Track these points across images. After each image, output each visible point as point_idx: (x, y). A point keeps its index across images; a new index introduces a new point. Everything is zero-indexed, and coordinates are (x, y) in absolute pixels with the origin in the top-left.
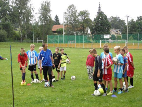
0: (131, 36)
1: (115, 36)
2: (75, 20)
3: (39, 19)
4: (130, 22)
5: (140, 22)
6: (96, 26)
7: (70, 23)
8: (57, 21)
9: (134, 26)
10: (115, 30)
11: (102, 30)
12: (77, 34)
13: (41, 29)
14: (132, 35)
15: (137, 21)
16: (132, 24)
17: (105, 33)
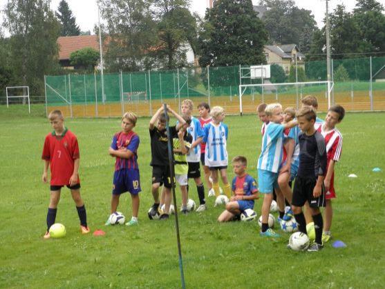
0: (341, 68)
1: (281, 68)
2: (137, 17)
3: (6, 16)
4: (333, 17)
5: (368, 16)
6: (213, 35)
7: (120, 27)
8: (65, 23)
9: (347, 30)
10: (280, 49)
11: (238, 50)
12: (148, 66)
13: (17, 54)
14: (341, 62)
15: (356, 11)
16: (340, 24)
17: (248, 61)
